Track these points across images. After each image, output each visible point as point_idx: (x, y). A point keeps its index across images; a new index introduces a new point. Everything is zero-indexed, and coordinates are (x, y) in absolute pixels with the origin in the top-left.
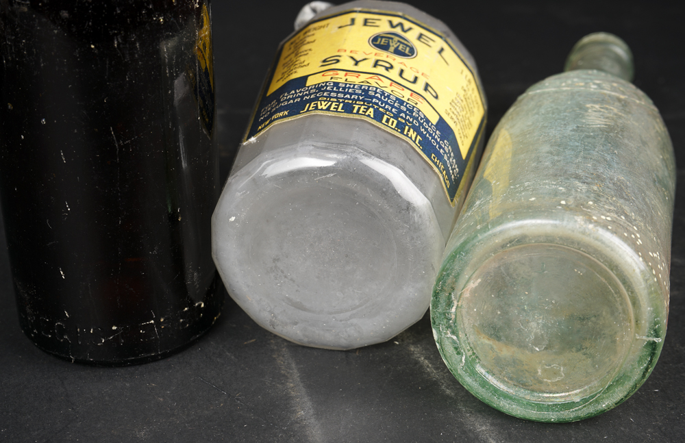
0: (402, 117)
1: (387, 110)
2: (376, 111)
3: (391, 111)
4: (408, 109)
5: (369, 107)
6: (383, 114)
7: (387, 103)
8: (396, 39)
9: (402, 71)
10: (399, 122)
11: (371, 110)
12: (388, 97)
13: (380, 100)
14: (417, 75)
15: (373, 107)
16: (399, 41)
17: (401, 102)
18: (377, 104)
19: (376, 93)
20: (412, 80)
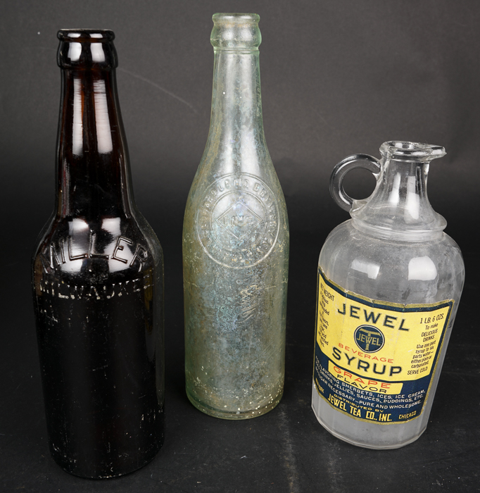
0: (377, 408)
1: (368, 407)
2: (362, 410)
3: (370, 407)
4: (381, 399)
5: (358, 409)
6: (366, 411)
7: (367, 401)
8: (370, 333)
9: (375, 365)
10: (376, 413)
11: (359, 411)
12: (368, 395)
13: (363, 400)
14: (385, 363)
15: (360, 408)
16: (372, 336)
17: (375, 395)
18: (362, 405)
19: (361, 395)
20: (381, 371)
